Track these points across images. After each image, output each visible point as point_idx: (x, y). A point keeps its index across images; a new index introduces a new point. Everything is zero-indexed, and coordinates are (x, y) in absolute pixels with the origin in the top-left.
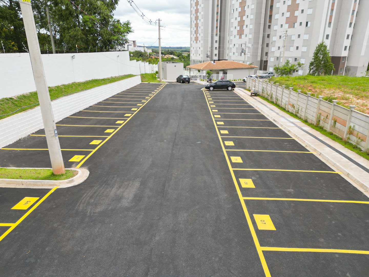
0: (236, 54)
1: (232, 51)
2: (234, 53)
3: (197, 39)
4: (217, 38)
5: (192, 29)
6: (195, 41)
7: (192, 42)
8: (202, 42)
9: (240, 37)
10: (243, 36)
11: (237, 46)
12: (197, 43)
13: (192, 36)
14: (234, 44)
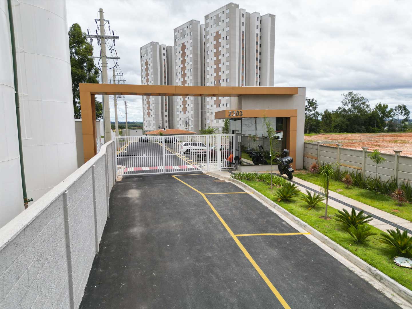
0: (183, 126)
1: (179, 123)
2: (181, 125)
3: (149, 114)
4: (166, 113)
5: (144, 106)
6: (148, 116)
7: (145, 117)
8: (154, 116)
9: (185, 113)
10: (187, 112)
11: (183, 119)
12: (149, 117)
13: (144, 111)
14: (181, 118)
